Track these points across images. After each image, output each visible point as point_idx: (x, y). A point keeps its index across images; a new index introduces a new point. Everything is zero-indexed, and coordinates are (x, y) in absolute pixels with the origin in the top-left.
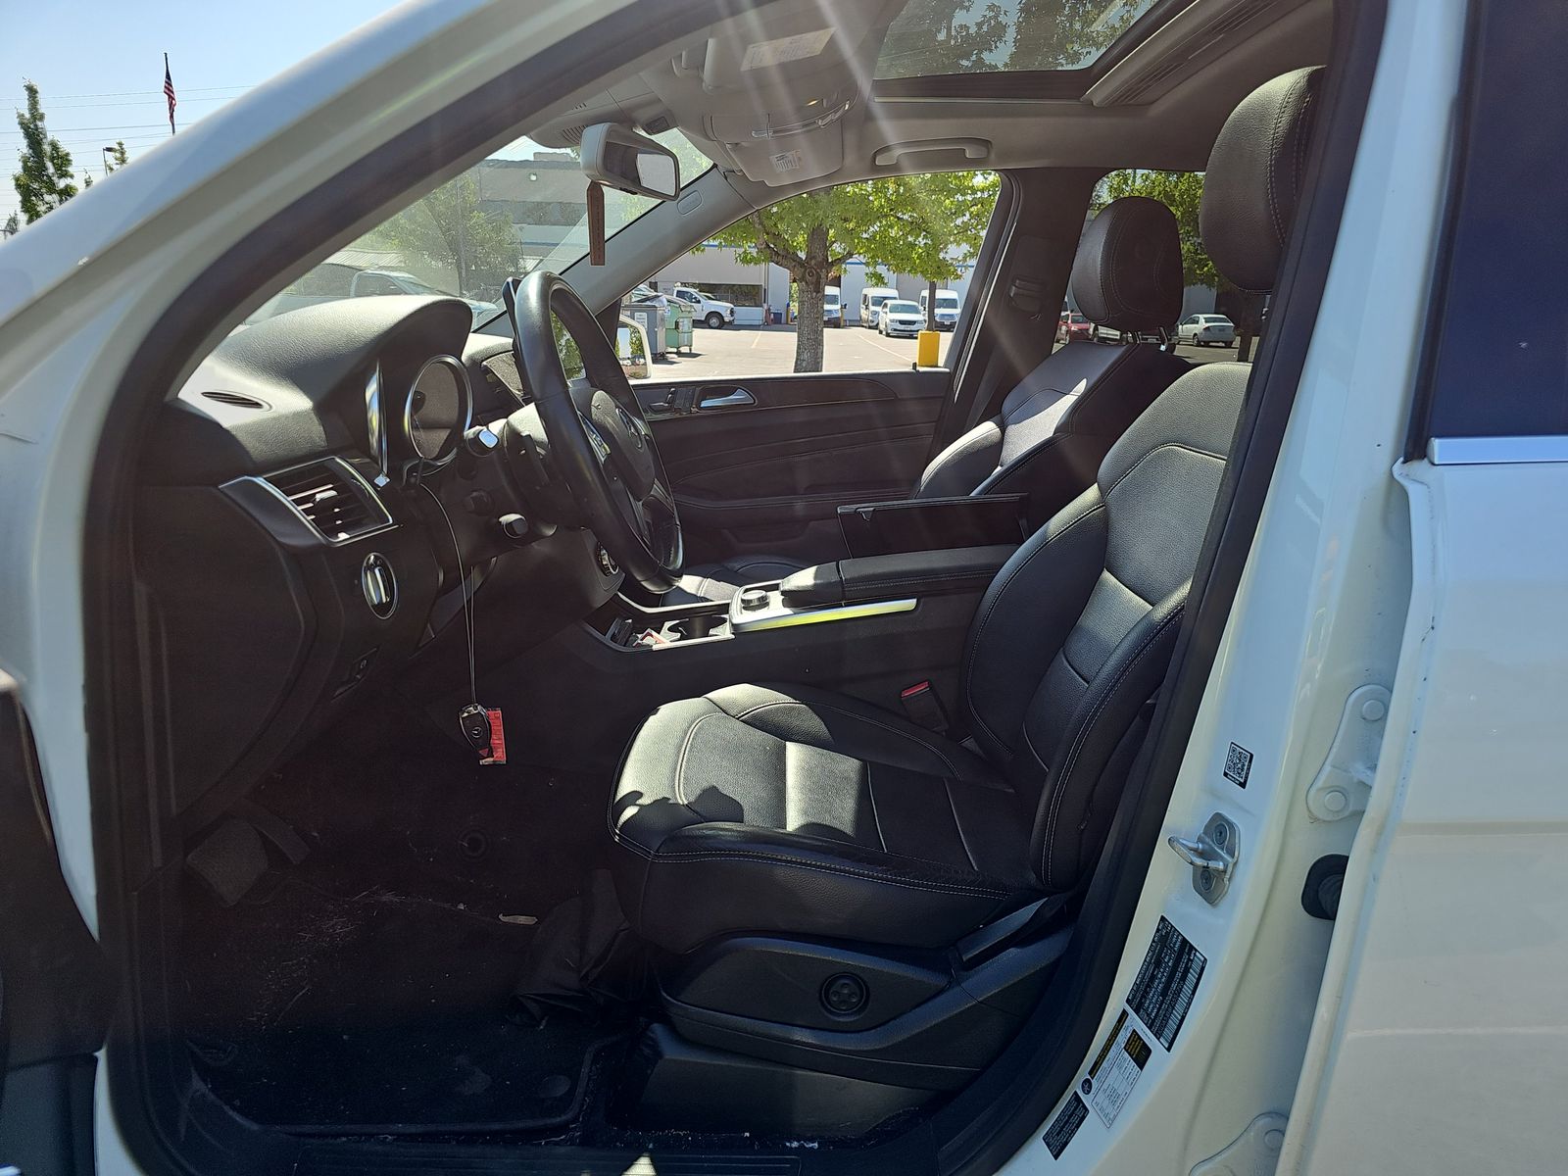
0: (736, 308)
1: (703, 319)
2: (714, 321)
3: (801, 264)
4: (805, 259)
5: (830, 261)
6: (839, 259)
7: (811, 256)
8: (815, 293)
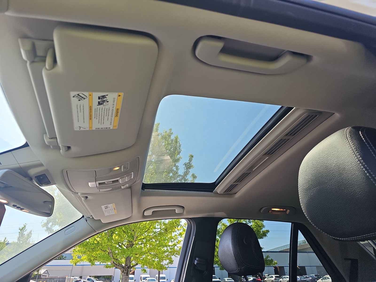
3: (123, 267)
4: (124, 266)
5: (131, 266)
6: (134, 266)
7: (126, 265)
8: (126, 276)
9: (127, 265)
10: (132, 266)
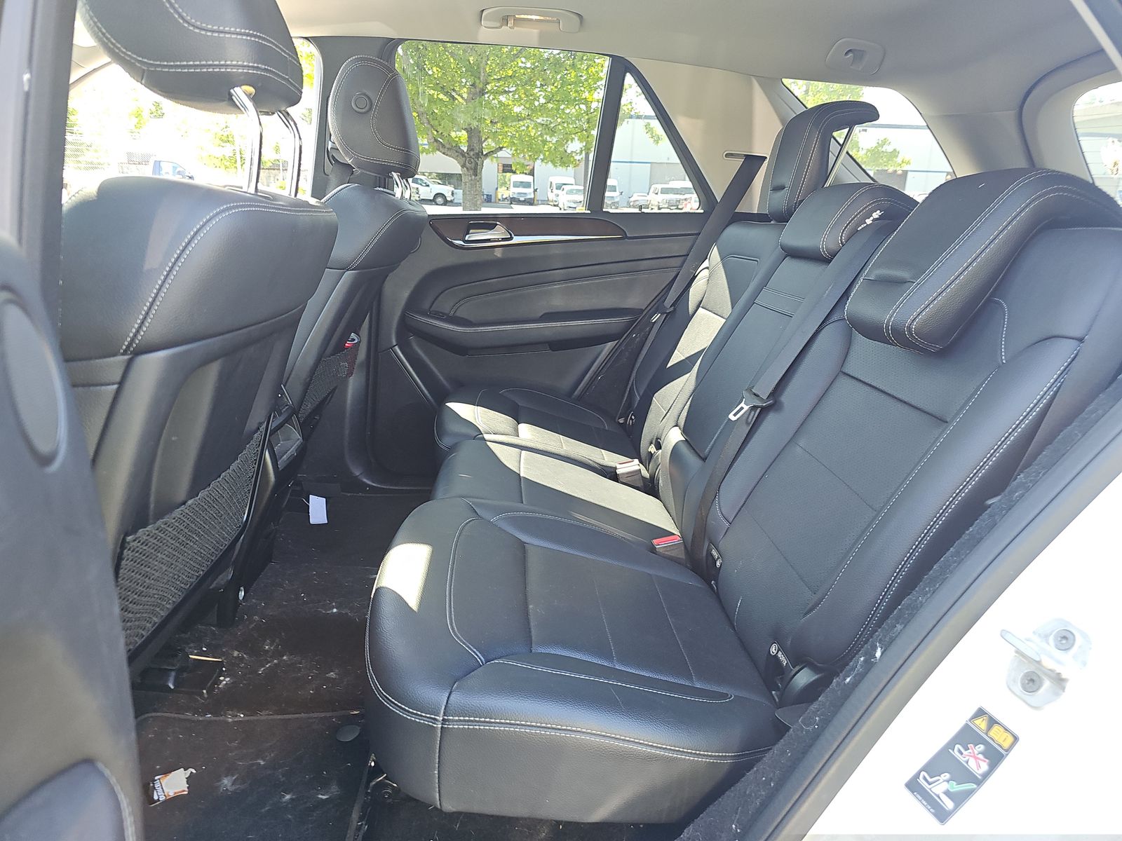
0: (455, 191)
1: (432, 198)
2: (440, 200)
3: (463, 154)
4: (465, 151)
5: (484, 153)
6: (492, 151)
7: (470, 148)
8: (473, 177)
9: (473, 150)
10: (487, 154)
